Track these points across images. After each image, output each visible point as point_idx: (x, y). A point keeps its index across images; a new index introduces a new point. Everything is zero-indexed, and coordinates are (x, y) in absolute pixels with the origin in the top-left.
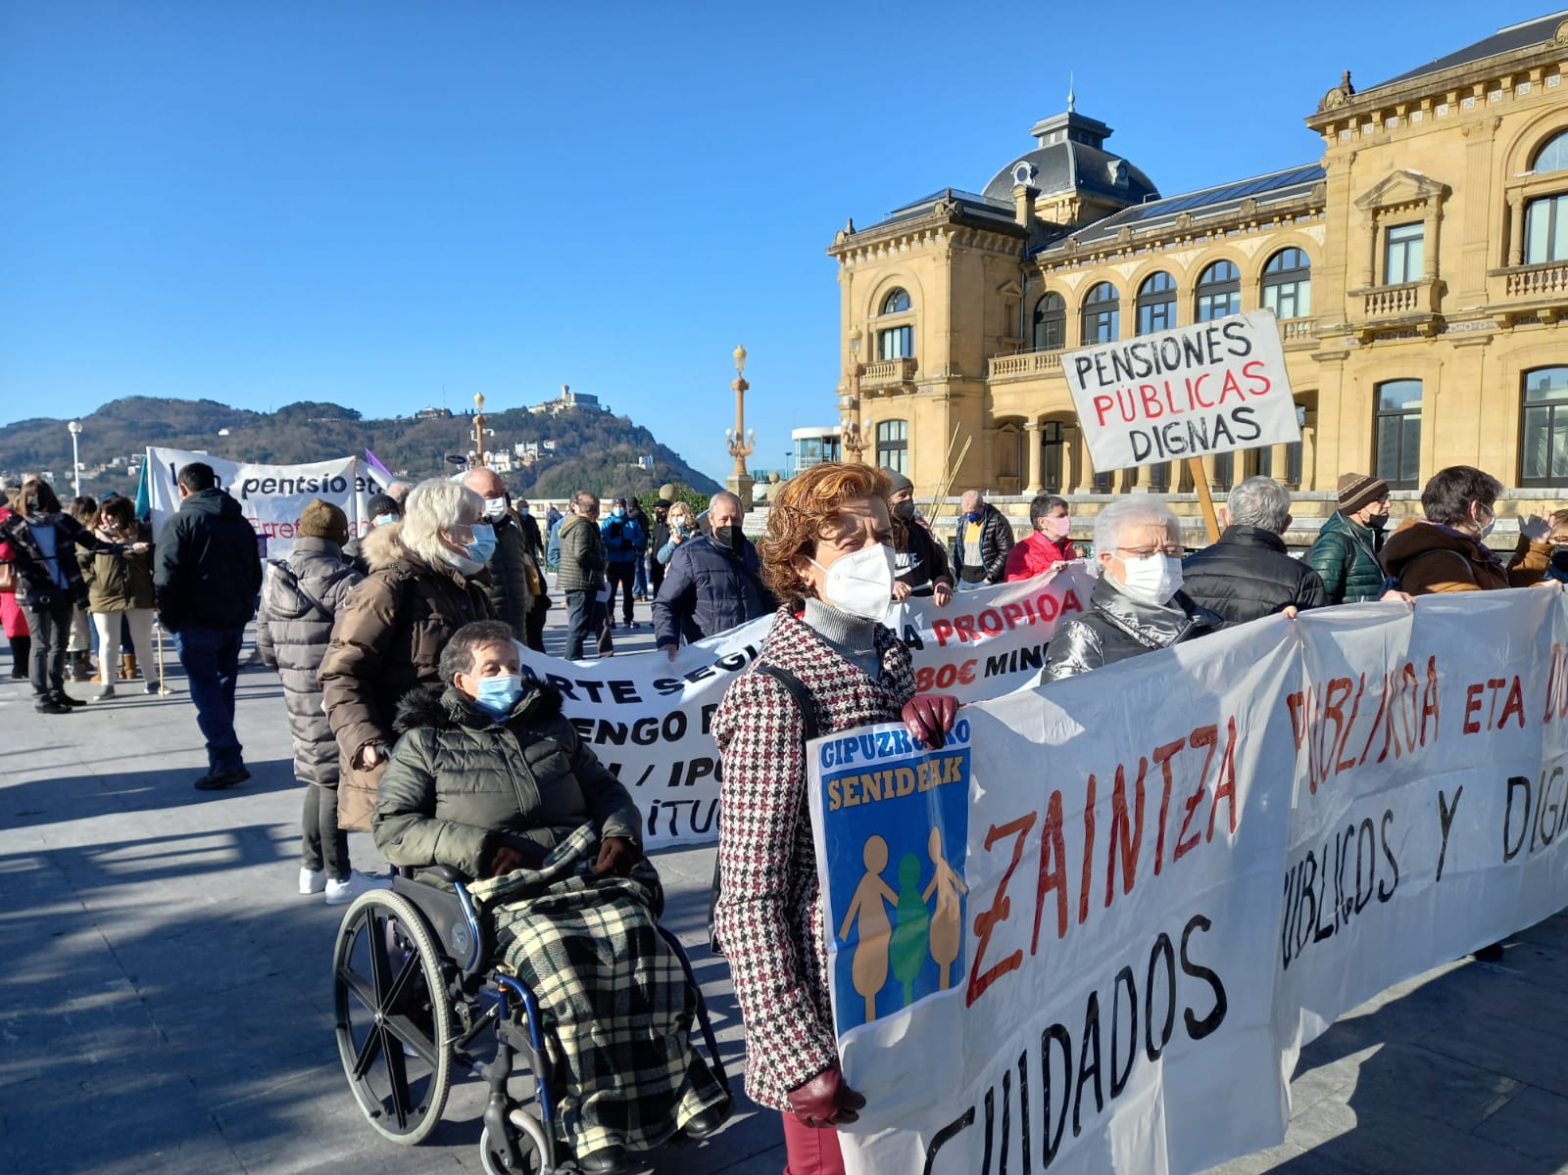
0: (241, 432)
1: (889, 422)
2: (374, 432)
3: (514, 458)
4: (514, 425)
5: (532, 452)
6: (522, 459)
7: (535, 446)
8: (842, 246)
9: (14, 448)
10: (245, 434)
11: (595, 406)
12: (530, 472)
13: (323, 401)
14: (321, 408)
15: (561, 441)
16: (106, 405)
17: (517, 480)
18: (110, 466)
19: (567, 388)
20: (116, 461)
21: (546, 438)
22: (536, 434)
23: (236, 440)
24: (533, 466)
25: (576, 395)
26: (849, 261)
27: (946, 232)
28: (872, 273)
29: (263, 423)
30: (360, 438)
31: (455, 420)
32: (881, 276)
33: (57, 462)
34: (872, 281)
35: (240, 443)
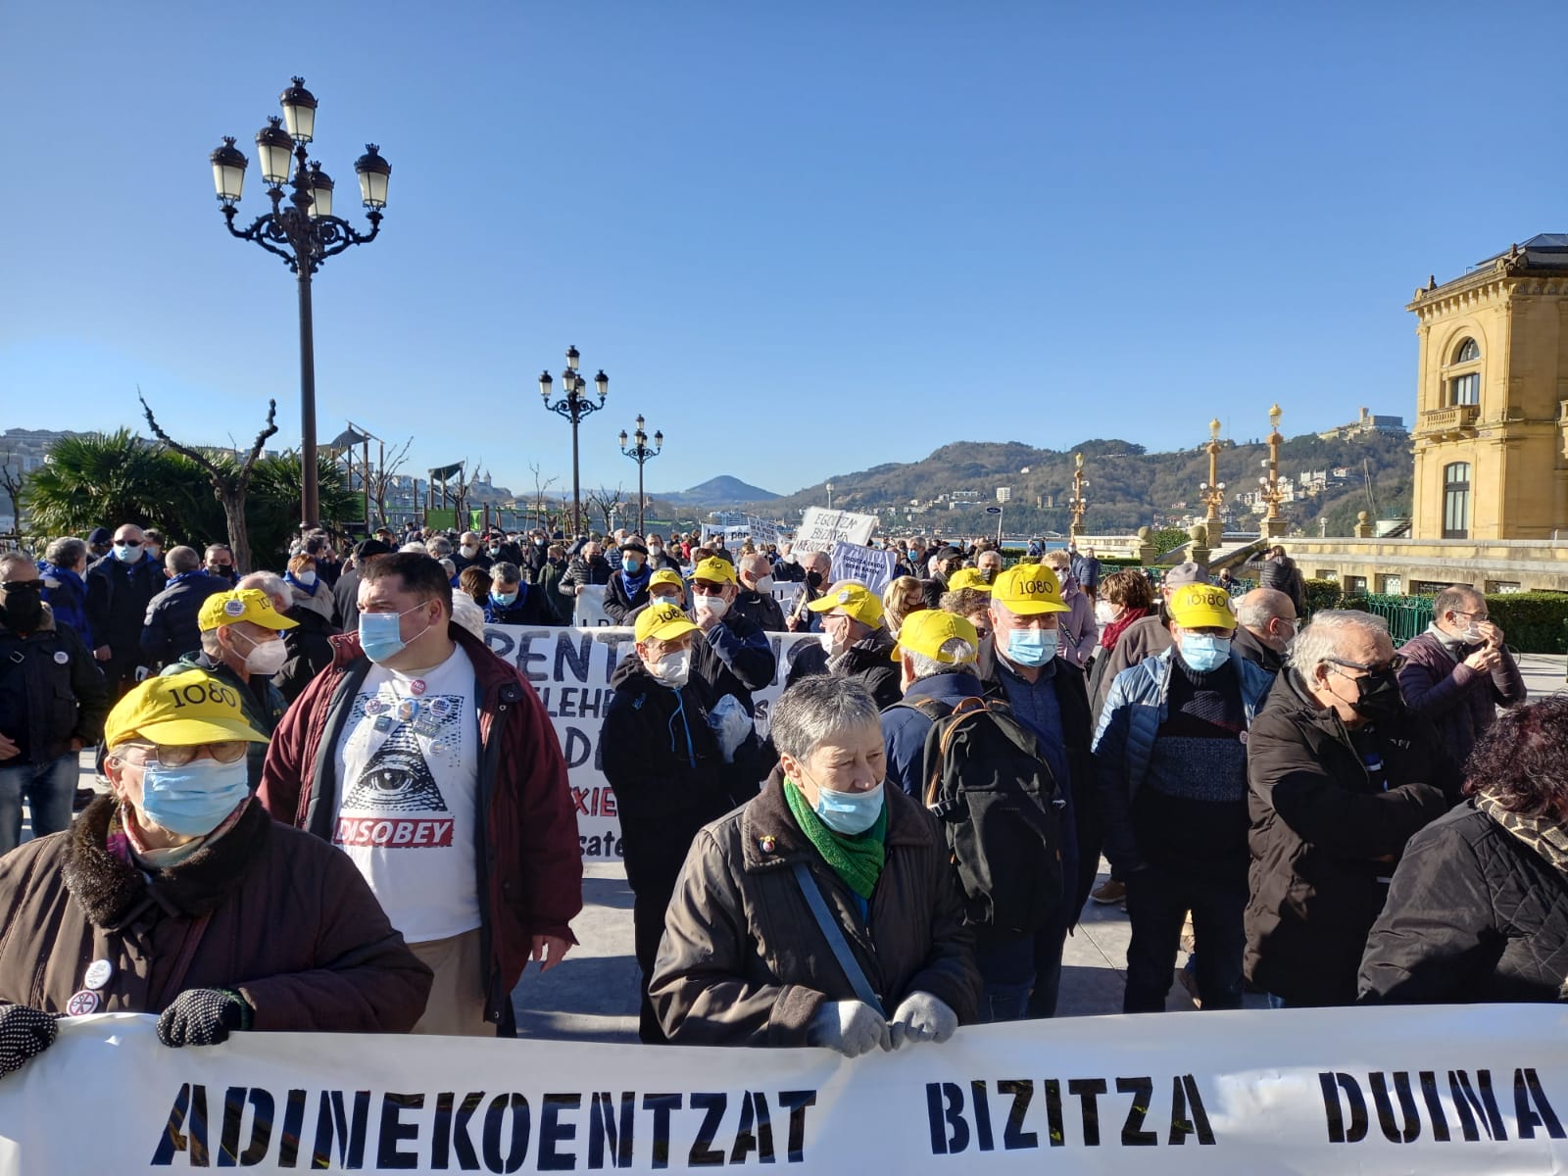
0: (1039, 470)
1: (1456, 464)
2: (1157, 465)
3: (1298, 487)
4: (1300, 453)
5: (1319, 481)
6: (1307, 489)
7: (1323, 475)
8: (1419, 302)
9: (871, 488)
10: (1042, 472)
11: (1398, 428)
12: (1315, 502)
13: (1112, 439)
14: (1110, 445)
15: (1353, 468)
16: (937, 450)
17: (1301, 510)
18: (936, 502)
19: (1365, 411)
20: (941, 497)
21: (1336, 465)
22: (1324, 461)
23: (1034, 478)
24: (1319, 495)
25: (1376, 417)
26: (1427, 316)
27: (1507, 285)
28: (1445, 325)
29: (1058, 460)
30: (1143, 472)
31: (1236, 451)
32: (1453, 329)
33: (898, 500)
34: (1445, 333)
35: (1038, 479)
